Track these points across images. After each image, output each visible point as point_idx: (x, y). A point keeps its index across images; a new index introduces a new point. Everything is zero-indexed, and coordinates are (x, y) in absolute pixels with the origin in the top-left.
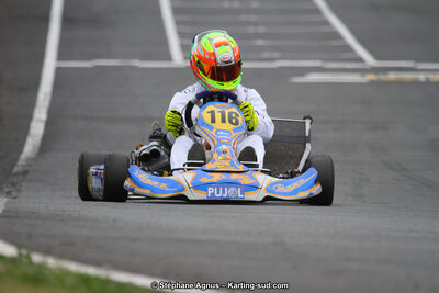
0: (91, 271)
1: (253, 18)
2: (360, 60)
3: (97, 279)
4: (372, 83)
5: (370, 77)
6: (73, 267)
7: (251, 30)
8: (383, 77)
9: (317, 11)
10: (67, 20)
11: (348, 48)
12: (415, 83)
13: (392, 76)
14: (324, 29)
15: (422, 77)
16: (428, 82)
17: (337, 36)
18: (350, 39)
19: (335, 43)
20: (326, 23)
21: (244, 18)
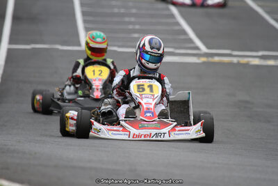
1: (133, 19)
4: (204, 63)
5: (203, 59)
7: (131, 27)
8: (210, 59)
9: (172, 16)
10: (16, 18)
11: (191, 41)
12: (231, 64)
13: (217, 59)
15: (235, 60)
16: (239, 64)
17: (184, 32)
18: (192, 34)
20: (178, 24)
21: (127, 19)
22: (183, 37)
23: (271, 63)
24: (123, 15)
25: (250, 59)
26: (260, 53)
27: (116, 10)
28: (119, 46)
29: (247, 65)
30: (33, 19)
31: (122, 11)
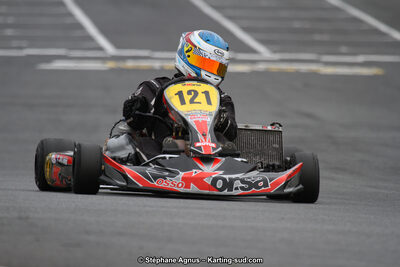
1: (4, 9)
4: (112, 70)
5: (110, 65)
8: (122, 65)
11: (90, 38)
13: (130, 64)
15: (157, 65)
18: (92, 29)
19: (78, 33)
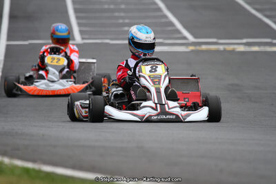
0: (30, 165)
1: (122, 14)
2: (185, 38)
3: (34, 170)
5: (191, 48)
6: (19, 163)
7: (121, 21)
8: (198, 48)
9: (159, 9)
10: (12, 17)
11: (178, 31)
12: (218, 51)
13: (204, 47)
14: (163, 20)
15: (221, 48)
16: (225, 50)
17: (172, 24)
18: (179, 26)
21: (117, 14)
22: (170, 28)
23: (256, 49)
24: (113, 11)
25: (235, 46)
26: (244, 41)
27: (106, 7)
28: (112, 39)
29: (233, 52)
30: (29, 17)
31: (112, 7)
